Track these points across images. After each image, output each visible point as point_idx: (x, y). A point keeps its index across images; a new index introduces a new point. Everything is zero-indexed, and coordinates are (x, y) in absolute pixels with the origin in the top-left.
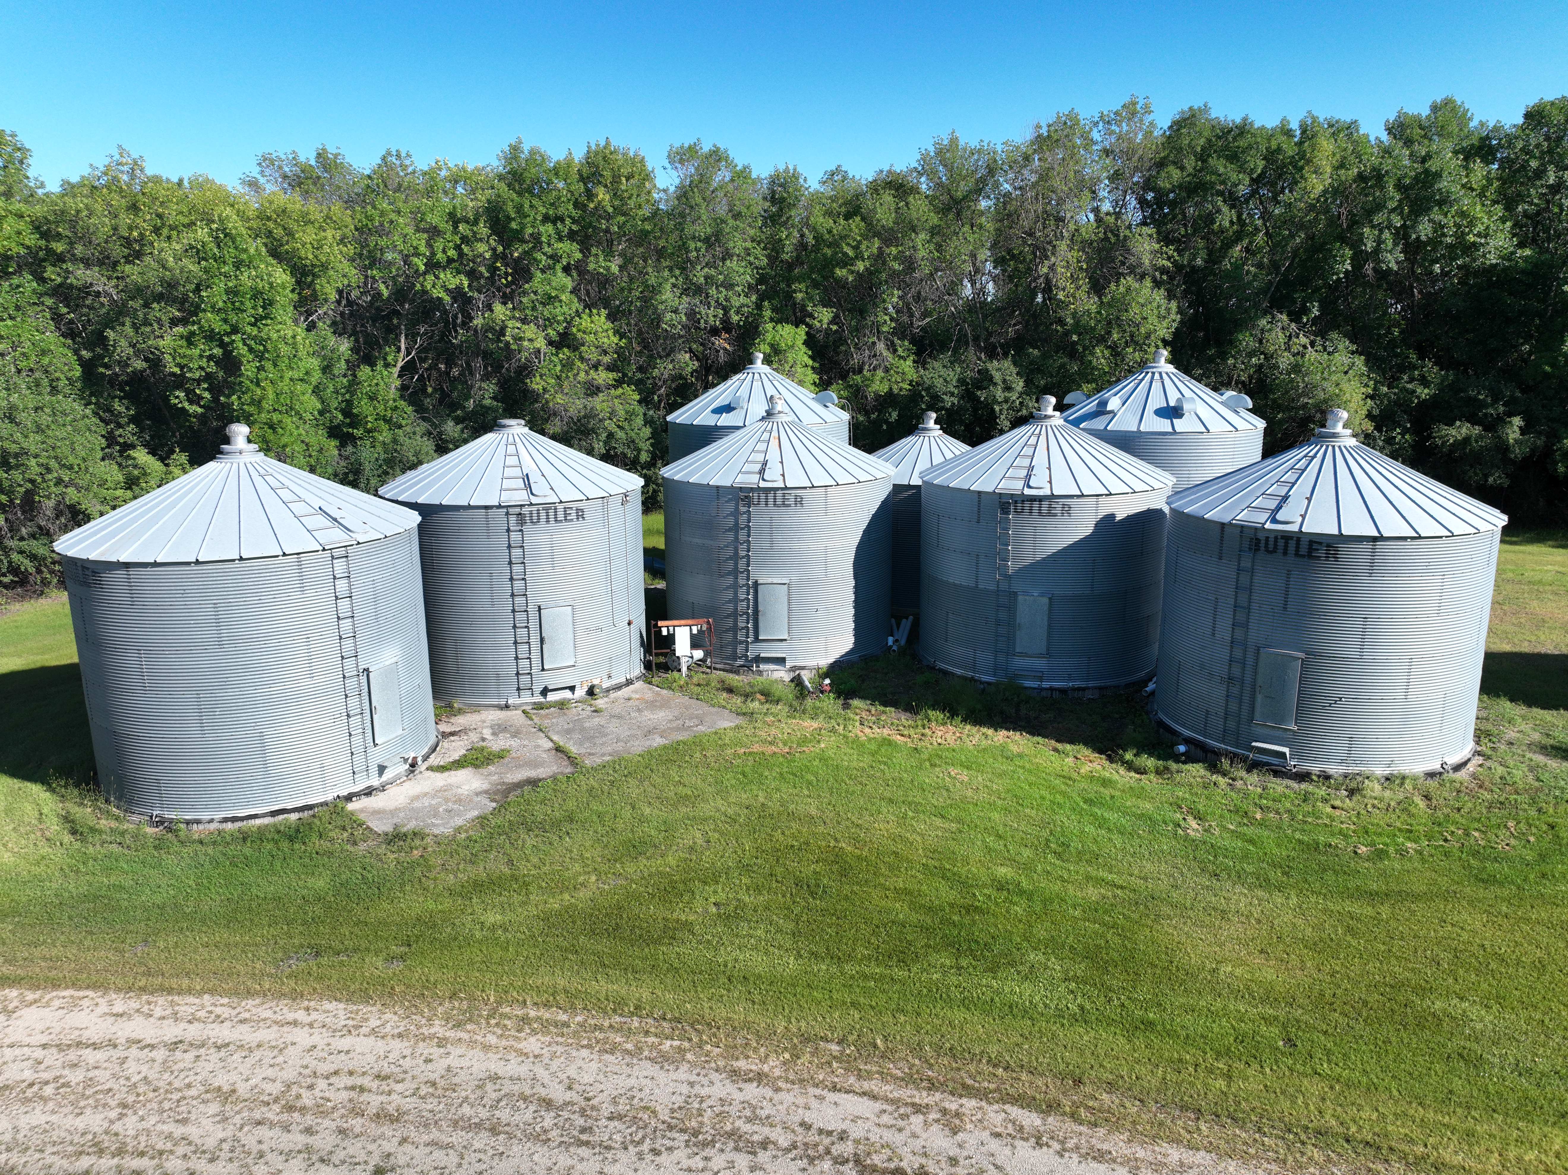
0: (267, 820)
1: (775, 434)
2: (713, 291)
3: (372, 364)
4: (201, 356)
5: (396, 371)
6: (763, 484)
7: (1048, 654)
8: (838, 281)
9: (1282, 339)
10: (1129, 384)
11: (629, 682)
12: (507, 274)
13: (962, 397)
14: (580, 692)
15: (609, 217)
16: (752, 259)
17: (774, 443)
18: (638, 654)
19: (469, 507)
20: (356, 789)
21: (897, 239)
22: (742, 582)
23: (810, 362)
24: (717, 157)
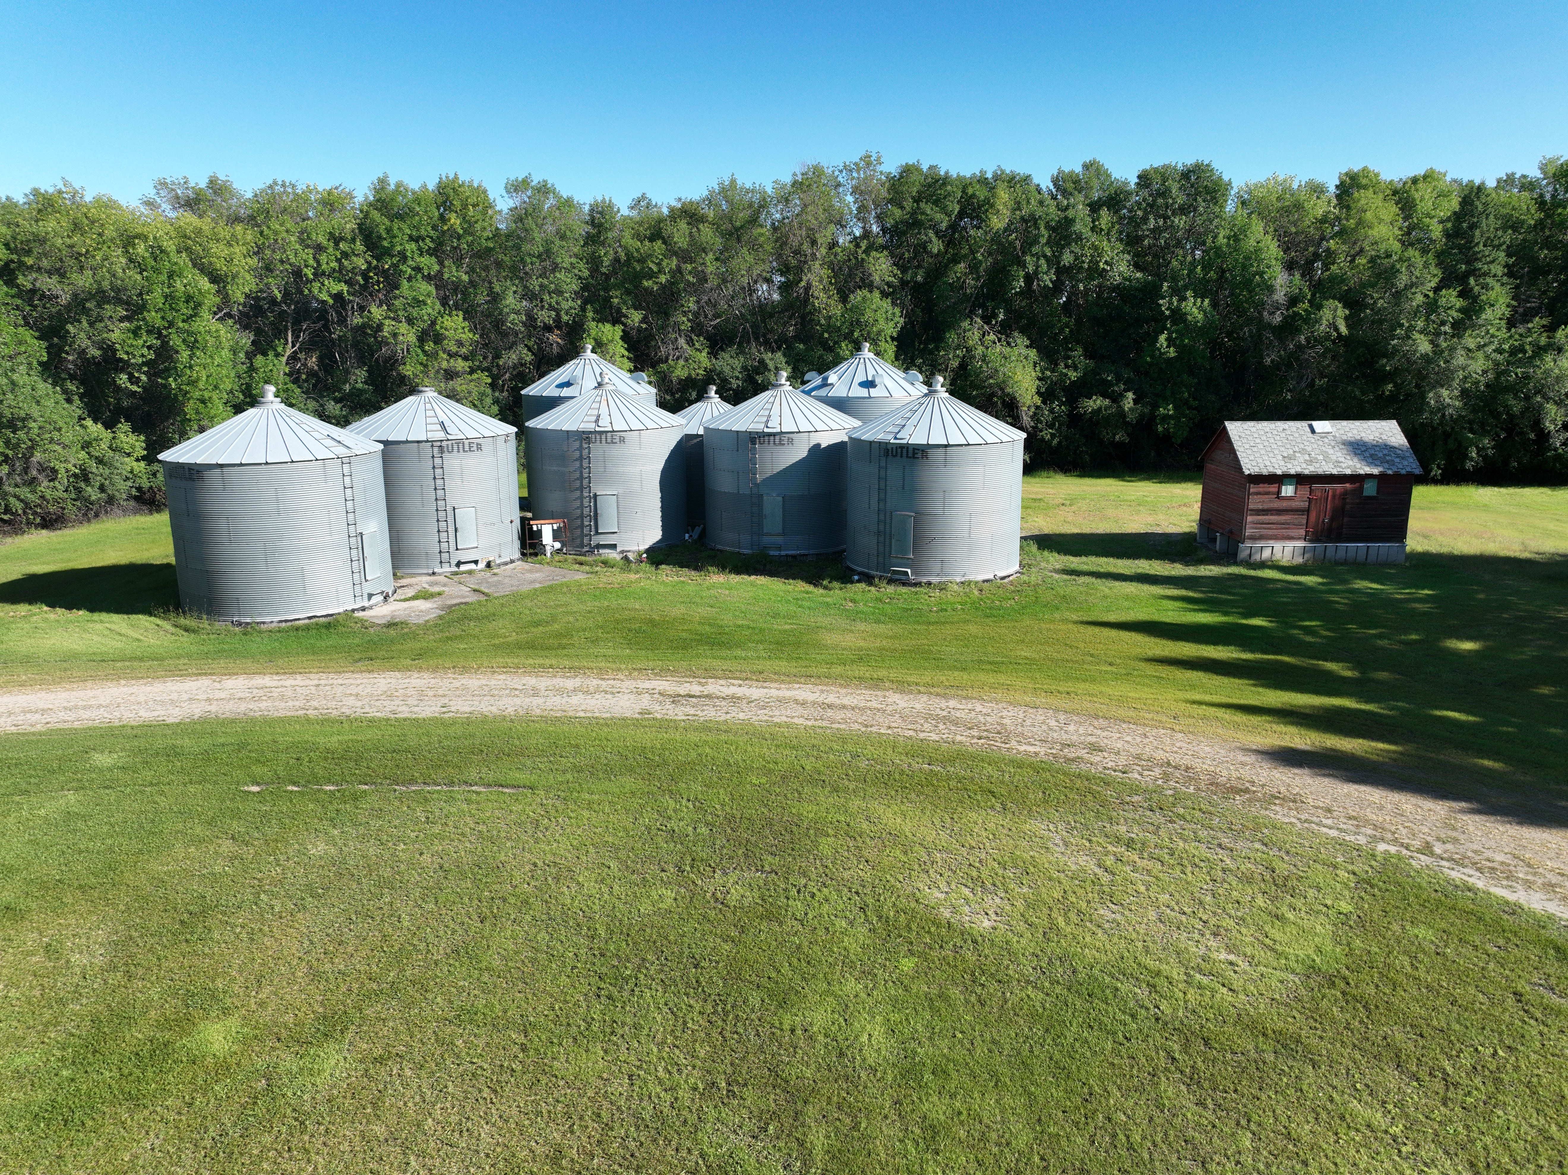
0: (307, 621)
1: (604, 397)
2: (546, 297)
3: (265, 354)
4: (143, 346)
5: (284, 359)
6: (598, 429)
7: (784, 534)
8: (646, 289)
9: (977, 335)
10: (844, 366)
11: (512, 561)
12: (378, 282)
13: (745, 381)
14: (482, 565)
15: (459, 237)
16: (576, 271)
17: (604, 403)
18: (517, 544)
19: (407, 442)
20: (356, 607)
21: (691, 258)
22: (586, 494)
23: (626, 353)
24: (544, 190)
